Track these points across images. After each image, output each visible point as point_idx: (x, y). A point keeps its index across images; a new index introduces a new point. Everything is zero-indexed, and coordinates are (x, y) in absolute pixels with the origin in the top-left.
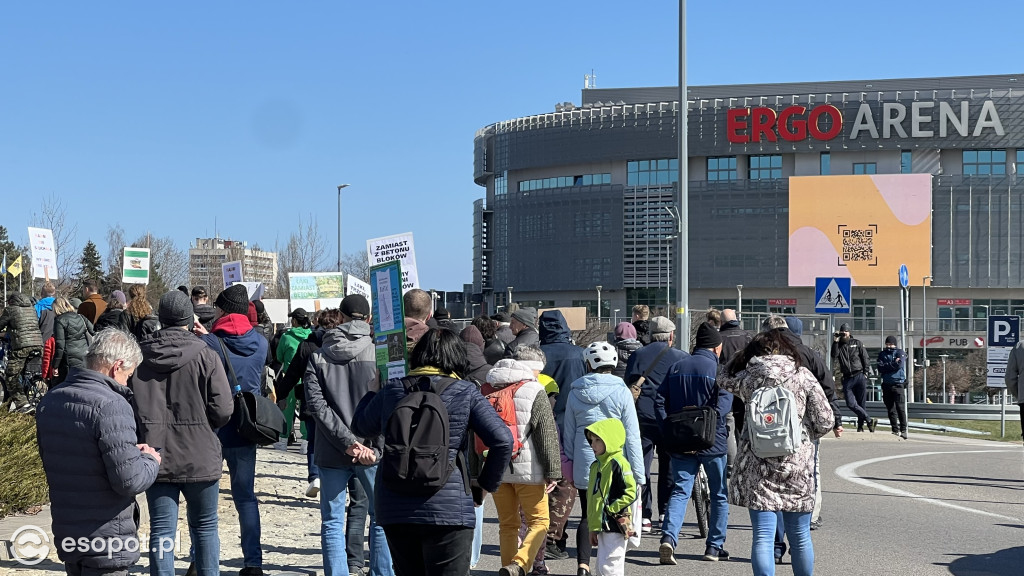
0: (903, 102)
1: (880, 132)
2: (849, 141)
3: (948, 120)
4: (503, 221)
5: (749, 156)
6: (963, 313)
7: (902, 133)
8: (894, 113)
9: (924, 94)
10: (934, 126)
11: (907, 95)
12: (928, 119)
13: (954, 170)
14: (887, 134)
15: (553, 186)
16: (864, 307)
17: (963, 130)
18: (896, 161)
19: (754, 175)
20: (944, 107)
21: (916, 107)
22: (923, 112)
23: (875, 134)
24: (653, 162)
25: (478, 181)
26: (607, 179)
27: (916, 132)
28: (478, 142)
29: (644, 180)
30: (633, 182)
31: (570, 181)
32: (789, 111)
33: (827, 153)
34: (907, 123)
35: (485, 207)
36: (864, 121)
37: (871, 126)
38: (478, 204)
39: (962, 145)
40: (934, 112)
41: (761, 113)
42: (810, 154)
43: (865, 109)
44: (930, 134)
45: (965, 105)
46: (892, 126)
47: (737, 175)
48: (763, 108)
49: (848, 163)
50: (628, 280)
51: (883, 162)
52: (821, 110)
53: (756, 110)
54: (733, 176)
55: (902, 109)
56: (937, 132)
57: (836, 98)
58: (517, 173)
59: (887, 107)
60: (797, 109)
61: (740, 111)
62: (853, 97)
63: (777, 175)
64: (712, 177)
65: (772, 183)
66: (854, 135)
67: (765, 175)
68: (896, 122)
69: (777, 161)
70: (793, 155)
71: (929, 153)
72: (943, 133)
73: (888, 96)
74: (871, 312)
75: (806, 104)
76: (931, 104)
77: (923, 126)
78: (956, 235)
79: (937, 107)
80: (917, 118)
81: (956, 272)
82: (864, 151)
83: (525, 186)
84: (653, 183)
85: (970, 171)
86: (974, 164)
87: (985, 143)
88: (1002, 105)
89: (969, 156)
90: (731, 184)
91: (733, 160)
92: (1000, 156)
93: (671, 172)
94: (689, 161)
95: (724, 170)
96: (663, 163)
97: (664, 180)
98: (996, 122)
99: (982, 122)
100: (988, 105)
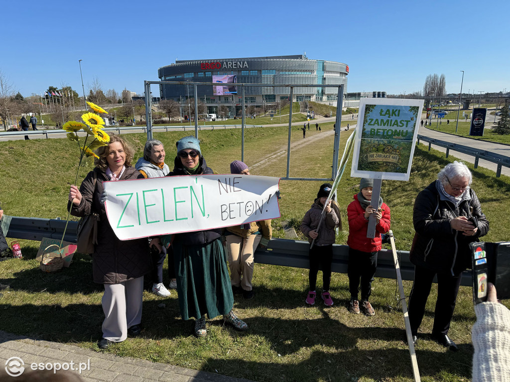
1: (228, 67)
2: (222, 69)
3: (239, 65)
5: (205, 72)
7: (231, 68)
8: (230, 64)
10: (237, 66)
11: (232, 61)
13: (240, 74)
15: (172, 78)
17: (242, 67)
19: (206, 75)
20: (238, 63)
21: (233, 62)
22: (235, 63)
25: (159, 77)
26: (181, 77)
27: (234, 67)
28: (159, 70)
29: (187, 77)
31: (174, 77)
32: (211, 63)
33: (219, 71)
34: (232, 66)
37: (226, 66)
39: (241, 69)
40: (236, 63)
42: (215, 71)
43: (225, 63)
45: (242, 63)
46: (230, 66)
47: (203, 75)
49: (222, 73)
51: (228, 73)
52: (217, 63)
53: (206, 63)
55: (231, 63)
57: (220, 62)
58: (165, 76)
60: (213, 63)
61: (203, 63)
62: (223, 61)
63: (210, 75)
64: (199, 76)
65: (209, 77)
67: (208, 75)
69: (210, 73)
70: (213, 72)
73: (229, 61)
74: (227, 100)
75: (215, 62)
77: (235, 66)
80: (234, 65)
82: (225, 71)
83: (167, 78)
84: (189, 77)
85: (243, 74)
86: (243, 73)
87: (246, 69)
88: (248, 62)
89: (243, 72)
90: (202, 77)
91: (203, 73)
92: (248, 72)
93: (192, 75)
94: (195, 73)
95: (201, 75)
96: (190, 74)
97: (191, 76)
98: (247, 65)
99: (245, 66)
100: (246, 62)
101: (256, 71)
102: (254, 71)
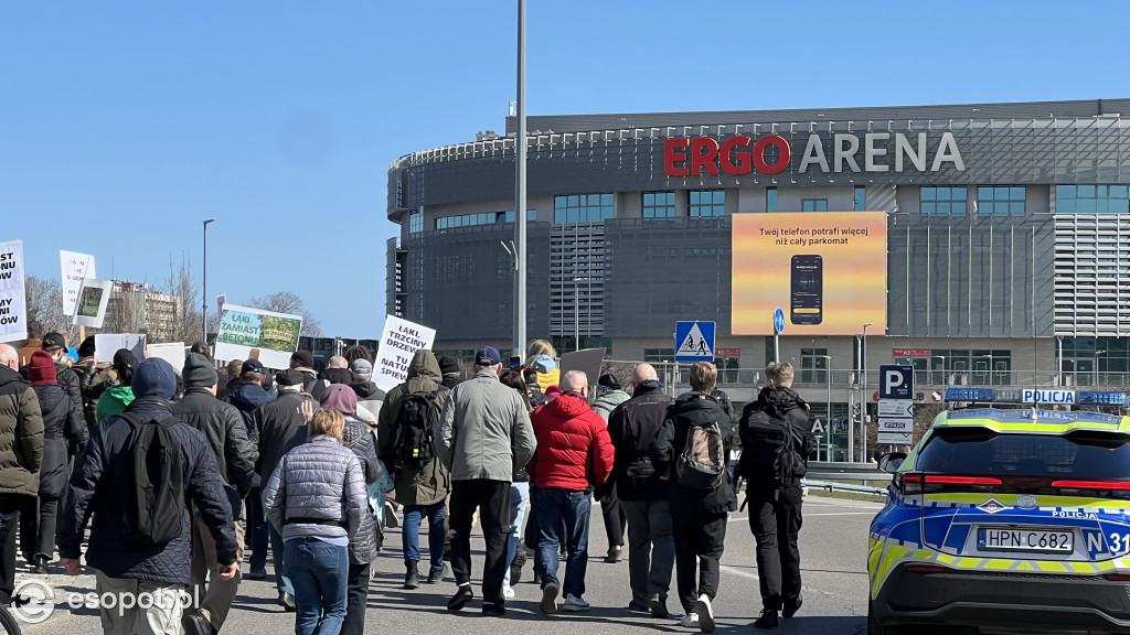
0: (855, 133)
1: (831, 165)
2: (797, 175)
3: (905, 153)
4: (418, 261)
5: (689, 192)
6: (922, 364)
7: (855, 167)
8: (846, 145)
9: (878, 125)
10: (889, 159)
11: (860, 126)
12: (883, 151)
13: (911, 208)
14: (838, 168)
15: (473, 223)
16: (814, 357)
17: (920, 165)
18: (848, 198)
19: (694, 212)
21: (869, 138)
23: (825, 168)
24: (583, 197)
25: (391, 217)
27: (870, 167)
28: (392, 174)
29: (573, 217)
30: (560, 220)
31: (492, 218)
32: (732, 142)
33: (775, 188)
34: (860, 156)
35: (399, 246)
36: (814, 154)
37: (821, 158)
38: (391, 242)
39: (920, 181)
40: (889, 145)
41: (702, 144)
42: (755, 189)
43: (815, 140)
44: (885, 168)
45: (922, 137)
46: (844, 159)
47: (676, 212)
48: (704, 139)
49: (796, 199)
50: (555, 328)
51: (834, 198)
52: (767, 141)
53: (697, 141)
54: (671, 213)
55: (855, 141)
56: (892, 166)
57: (783, 128)
58: (433, 209)
59: (839, 139)
60: (741, 141)
61: (679, 141)
62: (802, 127)
63: (719, 212)
64: (648, 213)
65: (714, 221)
66: (803, 168)
67: (706, 212)
68: (849, 154)
69: (720, 196)
70: (736, 190)
71: (884, 189)
72: (899, 167)
73: (840, 126)
74: (822, 363)
75: (751, 135)
76: (886, 136)
77: (877, 159)
78: (913, 279)
79: (893, 138)
80: (870, 151)
81: (914, 319)
82: (815, 186)
83: (442, 223)
84: (583, 221)
85: (928, 209)
86: (932, 201)
87: (944, 179)
88: (963, 138)
89: (927, 193)
90: (669, 222)
91: (671, 196)
92: (960, 193)
93: (602, 208)
94: (622, 196)
95: (662, 207)
96: (594, 198)
97: (594, 216)
98: (955, 156)
99: (940, 156)
100: (948, 138)
101: (1019, 193)
102: (1002, 193)
